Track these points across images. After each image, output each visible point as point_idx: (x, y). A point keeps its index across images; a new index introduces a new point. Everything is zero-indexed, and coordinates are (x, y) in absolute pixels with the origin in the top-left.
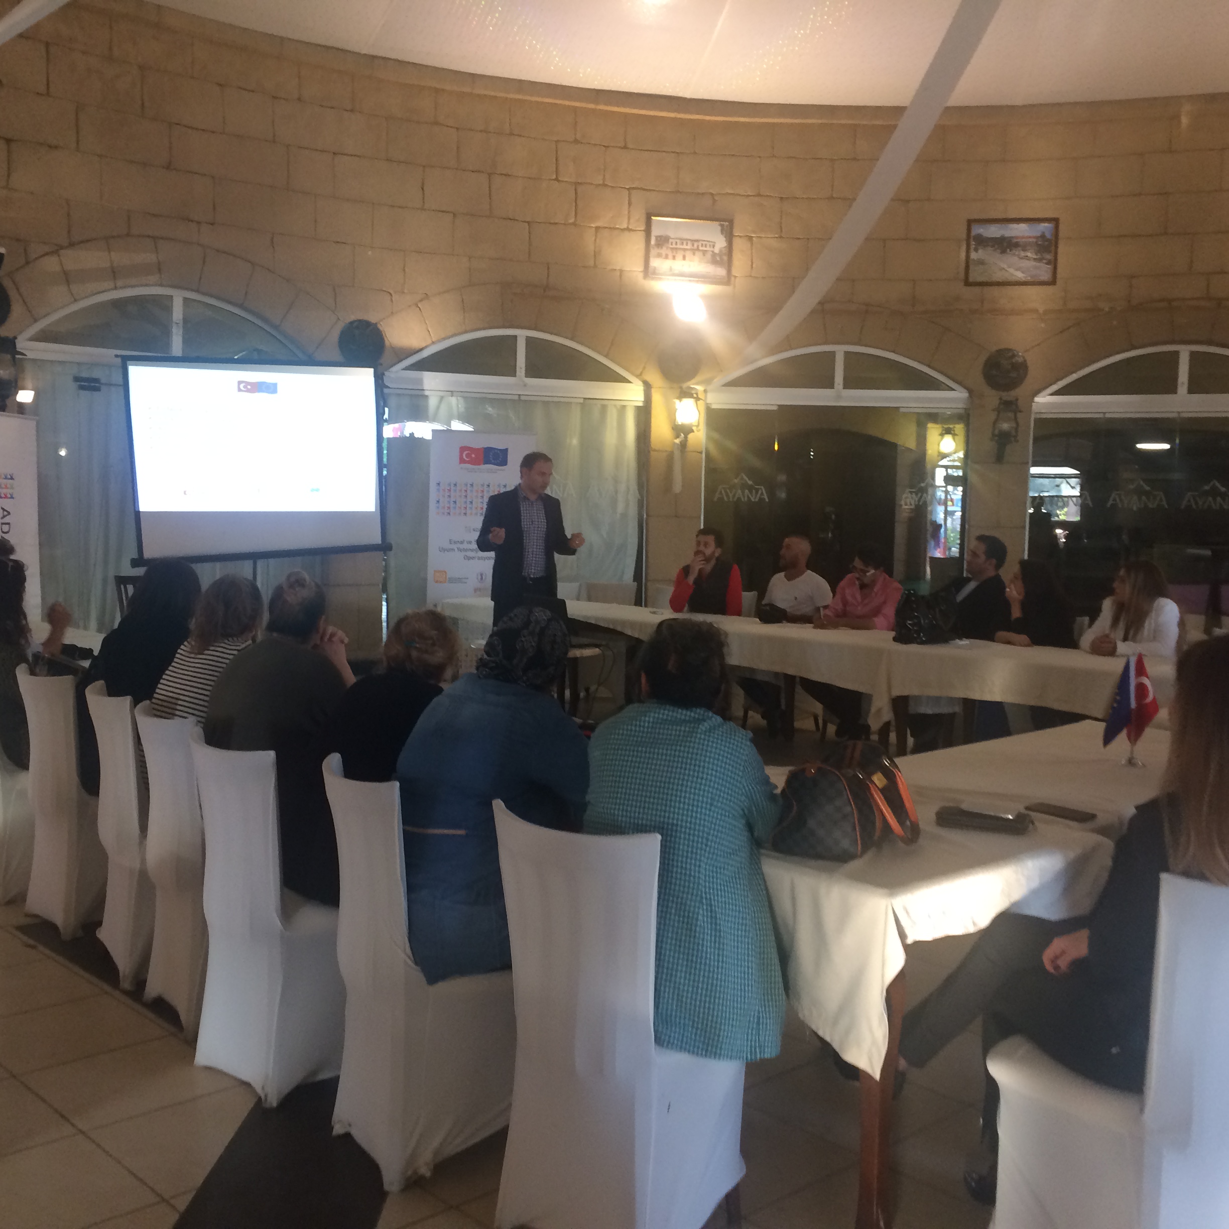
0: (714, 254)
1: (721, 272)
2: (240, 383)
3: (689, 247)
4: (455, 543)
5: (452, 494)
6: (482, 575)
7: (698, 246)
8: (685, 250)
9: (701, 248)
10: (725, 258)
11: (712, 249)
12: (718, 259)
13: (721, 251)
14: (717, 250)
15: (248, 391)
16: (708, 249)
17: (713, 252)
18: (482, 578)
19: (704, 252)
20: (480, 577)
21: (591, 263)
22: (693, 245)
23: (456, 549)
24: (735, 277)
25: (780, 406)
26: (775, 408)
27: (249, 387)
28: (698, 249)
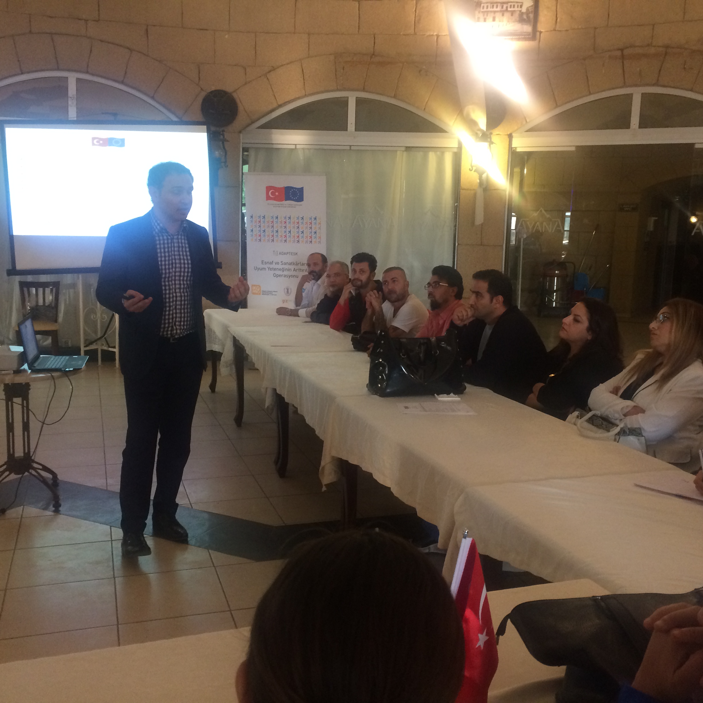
0: (521, 14)
1: (528, 28)
2: (94, 139)
3: (499, 9)
4: (266, 263)
5: (262, 225)
6: (288, 290)
7: (507, 7)
8: (495, 12)
9: (509, 9)
10: (531, 16)
11: (519, 9)
12: (525, 17)
13: (527, 9)
14: (524, 10)
15: (101, 145)
16: (516, 9)
17: (520, 11)
18: (288, 292)
19: (512, 13)
20: (286, 290)
21: (412, 31)
22: (502, 7)
23: (267, 269)
24: (541, 32)
25: (578, 147)
26: (573, 149)
27: (101, 142)
28: (507, 10)
